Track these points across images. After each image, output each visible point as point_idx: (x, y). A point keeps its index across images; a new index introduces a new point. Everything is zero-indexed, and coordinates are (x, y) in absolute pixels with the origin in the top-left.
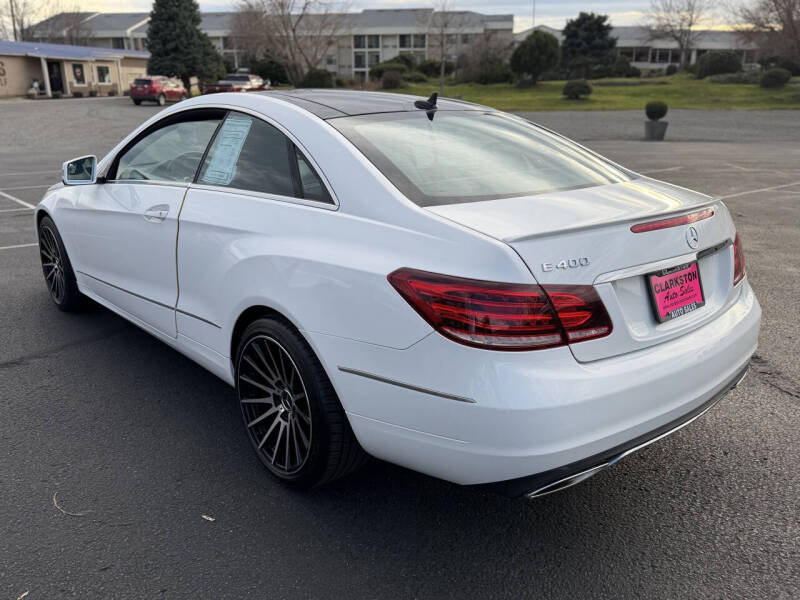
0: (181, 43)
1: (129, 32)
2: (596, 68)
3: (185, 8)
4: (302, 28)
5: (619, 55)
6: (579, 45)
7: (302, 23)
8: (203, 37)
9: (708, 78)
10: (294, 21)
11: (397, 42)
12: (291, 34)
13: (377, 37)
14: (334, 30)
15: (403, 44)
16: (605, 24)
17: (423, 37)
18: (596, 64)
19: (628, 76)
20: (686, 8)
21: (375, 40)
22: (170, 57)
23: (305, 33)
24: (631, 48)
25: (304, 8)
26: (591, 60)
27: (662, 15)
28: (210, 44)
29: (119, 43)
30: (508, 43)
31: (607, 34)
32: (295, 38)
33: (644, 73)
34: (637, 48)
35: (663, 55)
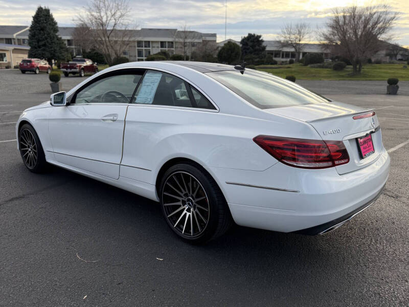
0: (47, 42)
1: (15, 36)
2: (256, 60)
3: (50, 24)
4: (113, 37)
5: (267, 54)
6: (248, 49)
7: (112, 34)
8: (60, 39)
9: (309, 66)
10: (108, 33)
11: (159, 45)
12: (107, 39)
13: (149, 42)
14: (130, 37)
15: (162, 46)
16: (260, 39)
17: (172, 43)
18: (256, 58)
19: (272, 64)
20: (298, 33)
21: (148, 43)
22: (42, 48)
23: (114, 39)
24: (273, 51)
25: (114, 26)
26: (254, 56)
27: (288, 36)
28: (63, 43)
29: (9, 41)
30: (215, 48)
31: (261, 44)
32: (109, 41)
33: (279, 63)
34: (275, 51)
35: (287, 55)
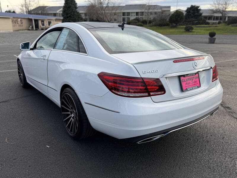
0: (72, 14)
1: (58, 12)
2: (196, 22)
3: (73, 4)
4: (107, 10)
5: (203, 18)
6: (190, 15)
7: (106, 8)
8: (78, 13)
9: (230, 25)
10: (104, 8)
11: (135, 14)
12: (103, 12)
13: (129, 13)
14: (116, 10)
15: (137, 15)
16: (199, 8)
17: (143, 12)
18: (196, 21)
19: (206, 24)
20: (224, 3)
21: (129, 14)
22: (68, 18)
23: (107, 12)
24: (207, 16)
25: (107, 4)
26: (194, 19)
27: (217, 6)
28: (80, 15)
29: (55, 15)
30: (168, 14)
31: (199, 12)
32: (105, 13)
33: (211, 24)
34: (209, 16)
35: (217, 18)
